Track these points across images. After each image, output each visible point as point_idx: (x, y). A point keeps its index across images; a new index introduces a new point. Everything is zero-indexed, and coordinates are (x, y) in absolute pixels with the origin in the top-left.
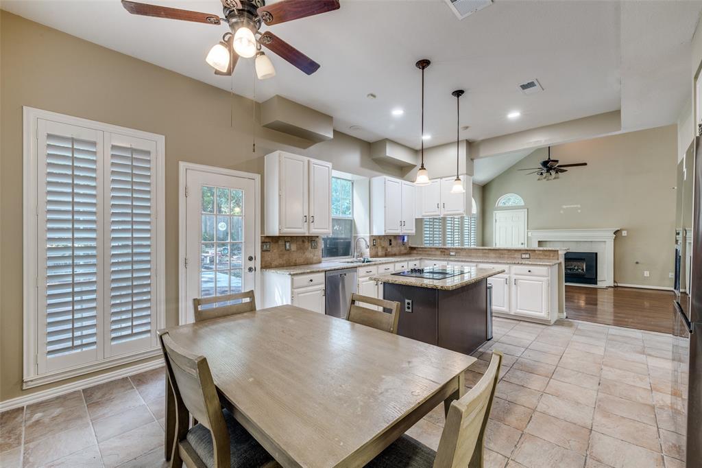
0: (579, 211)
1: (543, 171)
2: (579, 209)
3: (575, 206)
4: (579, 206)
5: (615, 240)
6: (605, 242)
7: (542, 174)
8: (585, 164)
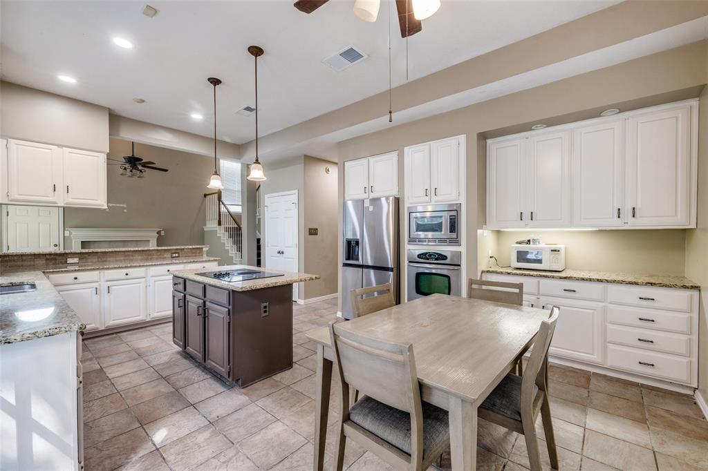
0: (125, 211)
1: (126, 166)
2: (125, 208)
3: (121, 205)
4: (125, 206)
5: (158, 239)
6: (149, 241)
7: (125, 169)
8: (166, 170)
